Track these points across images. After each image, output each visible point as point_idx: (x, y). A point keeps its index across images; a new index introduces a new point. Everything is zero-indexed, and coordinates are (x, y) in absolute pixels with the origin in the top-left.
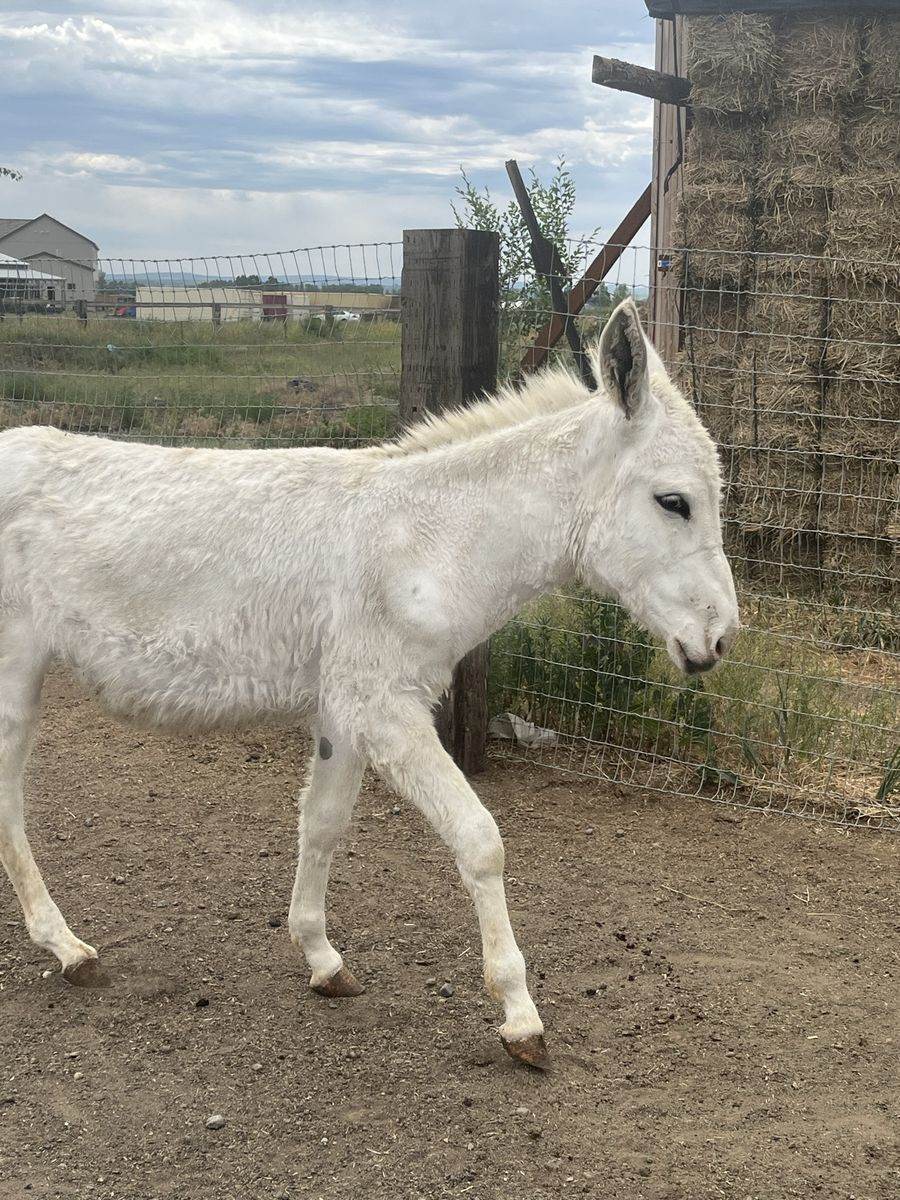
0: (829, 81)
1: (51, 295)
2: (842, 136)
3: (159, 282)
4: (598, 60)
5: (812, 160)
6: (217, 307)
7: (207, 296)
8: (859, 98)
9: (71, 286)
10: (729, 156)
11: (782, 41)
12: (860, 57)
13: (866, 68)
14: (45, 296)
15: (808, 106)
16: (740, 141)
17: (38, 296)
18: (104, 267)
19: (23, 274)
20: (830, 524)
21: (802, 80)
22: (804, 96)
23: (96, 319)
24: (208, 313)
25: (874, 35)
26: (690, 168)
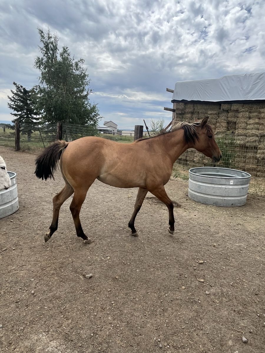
0: (190, 110)
1: (111, 131)
2: (192, 116)
3: (125, 130)
4: (164, 108)
5: (188, 119)
6: (131, 134)
7: (129, 132)
8: (193, 112)
9: (114, 131)
10: (180, 118)
11: (185, 106)
12: (193, 108)
13: (194, 109)
14: (110, 131)
15: (188, 113)
16: (181, 116)
17: (109, 131)
18: (118, 128)
19: (107, 129)
20: (188, 158)
21: (187, 110)
22: (187, 112)
23: (116, 135)
24: (130, 135)
25: (195, 105)
26: (175, 119)
